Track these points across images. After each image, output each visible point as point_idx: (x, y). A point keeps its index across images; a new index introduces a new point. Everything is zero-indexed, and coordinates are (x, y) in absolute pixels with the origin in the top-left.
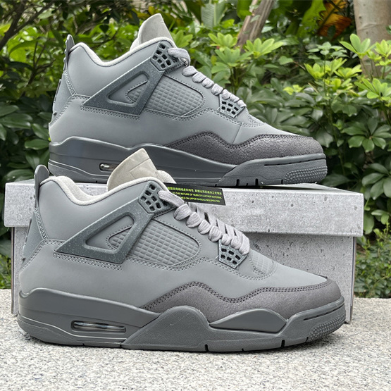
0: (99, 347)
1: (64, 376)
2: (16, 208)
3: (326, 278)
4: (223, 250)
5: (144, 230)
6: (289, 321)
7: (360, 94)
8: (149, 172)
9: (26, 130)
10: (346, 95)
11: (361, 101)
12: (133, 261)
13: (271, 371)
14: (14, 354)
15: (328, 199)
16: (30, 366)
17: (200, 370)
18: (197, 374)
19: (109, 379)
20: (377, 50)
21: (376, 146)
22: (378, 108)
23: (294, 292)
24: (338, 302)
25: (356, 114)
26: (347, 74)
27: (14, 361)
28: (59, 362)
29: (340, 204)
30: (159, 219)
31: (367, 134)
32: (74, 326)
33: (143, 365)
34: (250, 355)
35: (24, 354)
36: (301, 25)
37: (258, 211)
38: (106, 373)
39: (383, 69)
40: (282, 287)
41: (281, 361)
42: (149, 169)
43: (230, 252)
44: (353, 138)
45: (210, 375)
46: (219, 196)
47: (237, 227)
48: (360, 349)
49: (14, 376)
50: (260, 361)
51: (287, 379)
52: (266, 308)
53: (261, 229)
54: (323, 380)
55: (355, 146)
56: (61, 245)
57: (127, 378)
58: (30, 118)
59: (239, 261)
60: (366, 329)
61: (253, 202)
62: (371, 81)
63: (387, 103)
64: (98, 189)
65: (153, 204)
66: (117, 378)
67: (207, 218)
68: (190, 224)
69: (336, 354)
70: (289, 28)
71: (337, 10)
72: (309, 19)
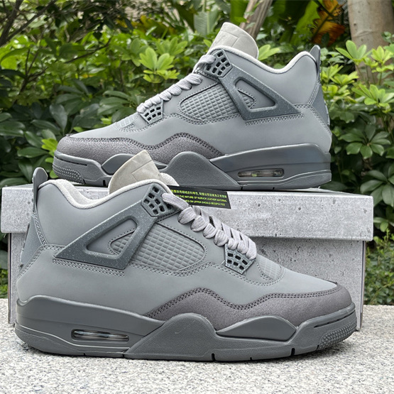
0: (101, 357)
1: (66, 387)
2: (13, 213)
3: (336, 283)
4: (230, 255)
5: (147, 234)
6: (298, 329)
7: (357, 100)
8: (152, 174)
9: (18, 139)
10: (343, 101)
11: (359, 107)
12: (136, 267)
13: (282, 381)
14: (12, 365)
15: (336, 202)
16: (29, 377)
17: (208, 380)
18: (206, 384)
19: (113, 390)
20: (373, 56)
21: (374, 153)
22: (375, 114)
23: (303, 298)
24: (349, 308)
25: (353, 121)
26: (344, 81)
27: (12, 372)
28: (59, 373)
29: (349, 207)
30: (163, 223)
31: (365, 141)
32: (74, 335)
33: (148, 375)
34: (259, 364)
35: (22, 364)
36: (295, 33)
37: (265, 215)
38: (110, 384)
39: (379, 75)
40: (291, 293)
41: (291, 370)
42: (152, 171)
43: (237, 257)
44: (351, 145)
45: (219, 386)
46: (224, 199)
47: (243, 231)
48: (372, 357)
49: (13, 388)
50: (270, 370)
51: (299, 388)
52: (275, 315)
53: (268, 234)
54: (338, 390)
55: (353, 153)
56: (61, 250)
57: (132, 389)
58: (22, 126)
59: (246, 267)
60: (376, 337)
61: (259, 205)
62: (368, 88)
63: (385, 110)
64: (99, 192)
65: (157, 207)
66: (121, 389)
67: (211, 221)
68: (195, 228)
69: (348, 363)
70: (283, 36)
71: (330, 18)
72: (303, 27)
